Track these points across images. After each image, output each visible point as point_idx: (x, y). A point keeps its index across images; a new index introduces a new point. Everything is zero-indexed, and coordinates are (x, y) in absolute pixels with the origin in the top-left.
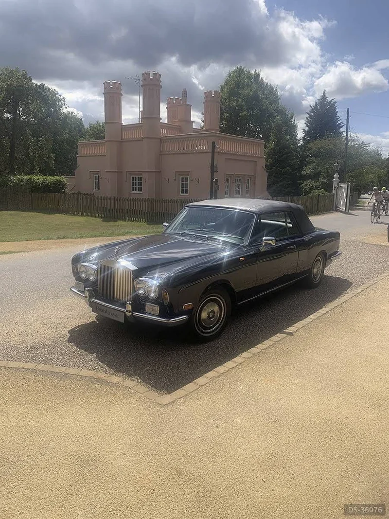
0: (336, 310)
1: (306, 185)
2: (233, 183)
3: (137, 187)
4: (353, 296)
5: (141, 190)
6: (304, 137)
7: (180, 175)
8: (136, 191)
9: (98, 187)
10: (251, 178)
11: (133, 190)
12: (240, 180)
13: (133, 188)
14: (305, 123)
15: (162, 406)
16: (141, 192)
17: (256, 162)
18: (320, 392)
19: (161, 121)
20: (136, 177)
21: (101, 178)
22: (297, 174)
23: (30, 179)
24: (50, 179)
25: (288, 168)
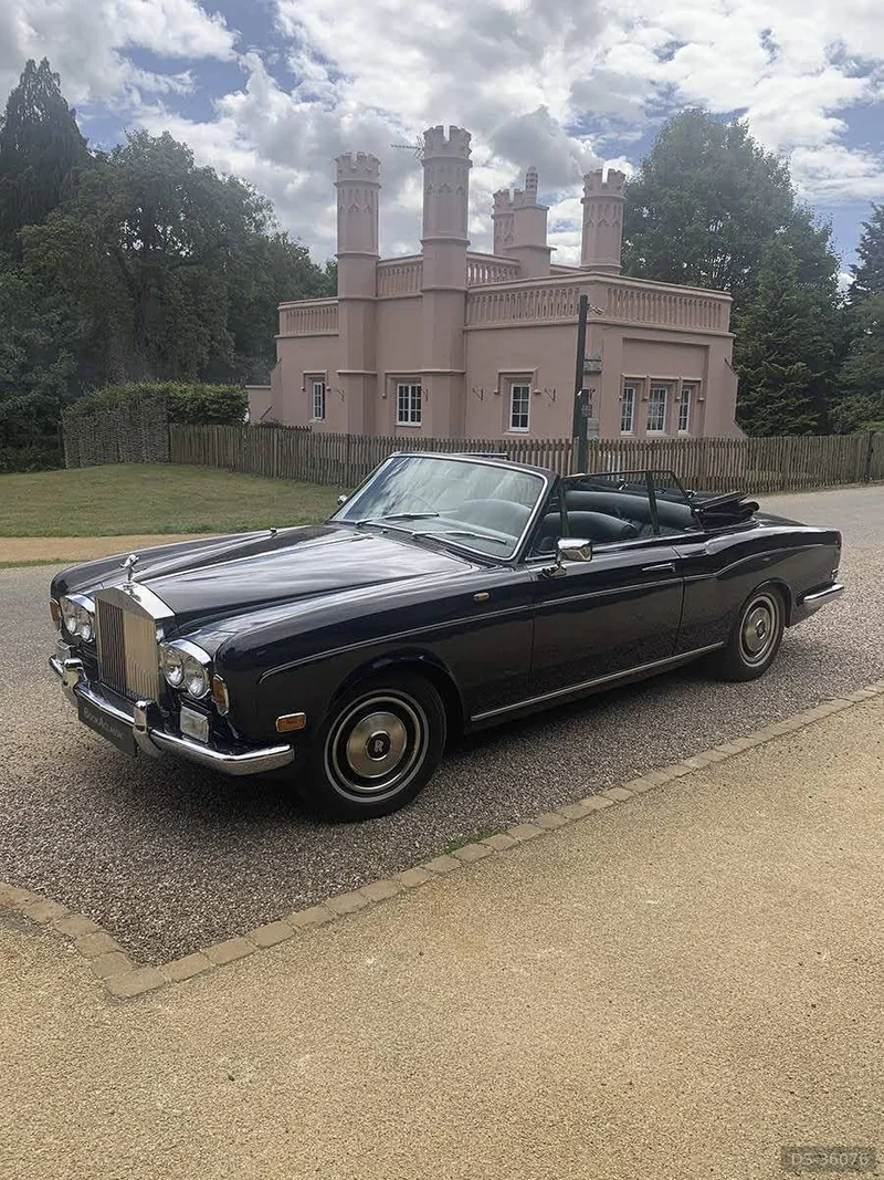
0: (771, 747)
1: (848, 408)
2: (644, 400)
3: (410, 410)
4: (843, 709)
5: (416, 417)
6: (853, 287)
7: (512, 381)
8: (407, 420)
9: (322, 413)
10: (692, 387)
11: (401, 420)
12: (663, 392)
13: (401, 413)
14: (858, 250)
15: (112, 999)
16: (419, 424)
17: (707, 347)
18: (594, 994)
19: (469, 249)
20: (407, 388)
21: (329, 390)
22: (827, 380)
23: (166, 391)
24: (211, 389)
25: (800, 363)
